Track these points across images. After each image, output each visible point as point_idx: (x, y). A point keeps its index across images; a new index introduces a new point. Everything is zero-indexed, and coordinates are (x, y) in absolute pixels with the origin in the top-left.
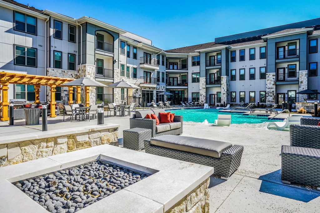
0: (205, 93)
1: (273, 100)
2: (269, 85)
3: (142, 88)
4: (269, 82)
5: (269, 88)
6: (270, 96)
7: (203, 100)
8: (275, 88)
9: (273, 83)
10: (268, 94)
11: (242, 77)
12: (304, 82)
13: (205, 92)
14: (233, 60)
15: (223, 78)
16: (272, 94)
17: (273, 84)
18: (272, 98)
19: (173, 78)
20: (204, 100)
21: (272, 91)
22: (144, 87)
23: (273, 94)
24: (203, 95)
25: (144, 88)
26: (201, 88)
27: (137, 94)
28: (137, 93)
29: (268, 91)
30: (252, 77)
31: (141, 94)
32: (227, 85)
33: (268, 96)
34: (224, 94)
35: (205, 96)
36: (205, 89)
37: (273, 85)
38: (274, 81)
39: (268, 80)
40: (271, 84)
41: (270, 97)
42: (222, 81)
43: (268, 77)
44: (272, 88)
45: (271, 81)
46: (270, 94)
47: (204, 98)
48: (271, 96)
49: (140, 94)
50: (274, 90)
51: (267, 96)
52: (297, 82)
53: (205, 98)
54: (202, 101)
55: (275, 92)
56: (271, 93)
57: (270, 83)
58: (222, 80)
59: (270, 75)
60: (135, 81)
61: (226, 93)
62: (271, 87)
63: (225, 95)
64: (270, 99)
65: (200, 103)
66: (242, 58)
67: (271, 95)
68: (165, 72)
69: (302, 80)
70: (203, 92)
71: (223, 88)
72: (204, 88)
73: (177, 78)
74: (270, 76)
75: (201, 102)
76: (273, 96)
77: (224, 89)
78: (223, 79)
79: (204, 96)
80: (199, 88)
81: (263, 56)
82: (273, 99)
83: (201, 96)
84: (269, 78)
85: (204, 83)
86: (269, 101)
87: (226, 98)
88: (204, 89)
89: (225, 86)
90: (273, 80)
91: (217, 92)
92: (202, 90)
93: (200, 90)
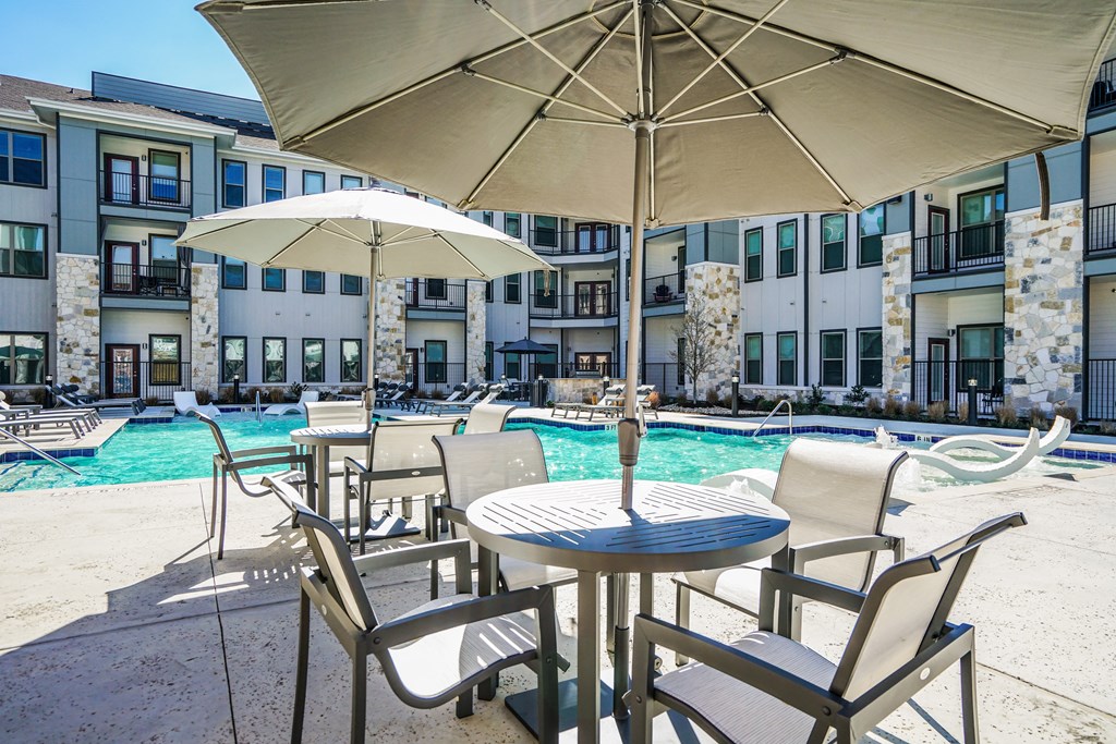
0: (98, 338)
2: (385, 318)
4: (386, 306)
5: (388, 330)
6: (388, 357)
7: (80, 375)
8: (403, 329)
9: (397, 311)
10: (384, 351)
12: (477, 317)
13: (95, 329)
15: (199, 271)
16: (394, 352)
17: (399, 314)
18: (394, 364)
20: (90, 373)
21: (397, 342)
23: (399, 352)
24: (83, 346)
26: (66, 311)
29: (383, 339)
32: (221, 306)
33: (384, 356)
34: (204, 345)
35: (95, 351)
36: (96, 320)
37: (399, 318)
38: (402, 306)
39: (383, 301)
40: (392, 314)
41: (389, 360)
42: (197, 284)
43: (384, 289)
44: (394, 330)
45: (392, 303)
46: (388, 349)
47: (87, 363)
48: (393, 359)
50: (401, 336)
51: (381, 359)
52: (461, 316)
53: (94, 361)
54: (75, 379)
55: (403, 341)
56: (392, 345)
57: (389, 312)
58: (197, 279)
59: (389, 282)
61: (216, 341)
62: (391, 327)
64: (389, 370)
67: (392, 353)
69: (474, 310)
70: (81, 332)
71: (203, 320)
72: (88, 313)
74: (388, 286)
76: (398, 358)
77: (209, 322)
78: (202, 278)
79: (87, 350)
80: (55, 308)
83: (69, 351)
84: (385, 295)
85: (86, 284)
87: (216, 363)
88: (89, 318)
89: (209, 308)
90: (400, 302)
91: (151, 336)
92: (73, 321)
93: (61, 319)
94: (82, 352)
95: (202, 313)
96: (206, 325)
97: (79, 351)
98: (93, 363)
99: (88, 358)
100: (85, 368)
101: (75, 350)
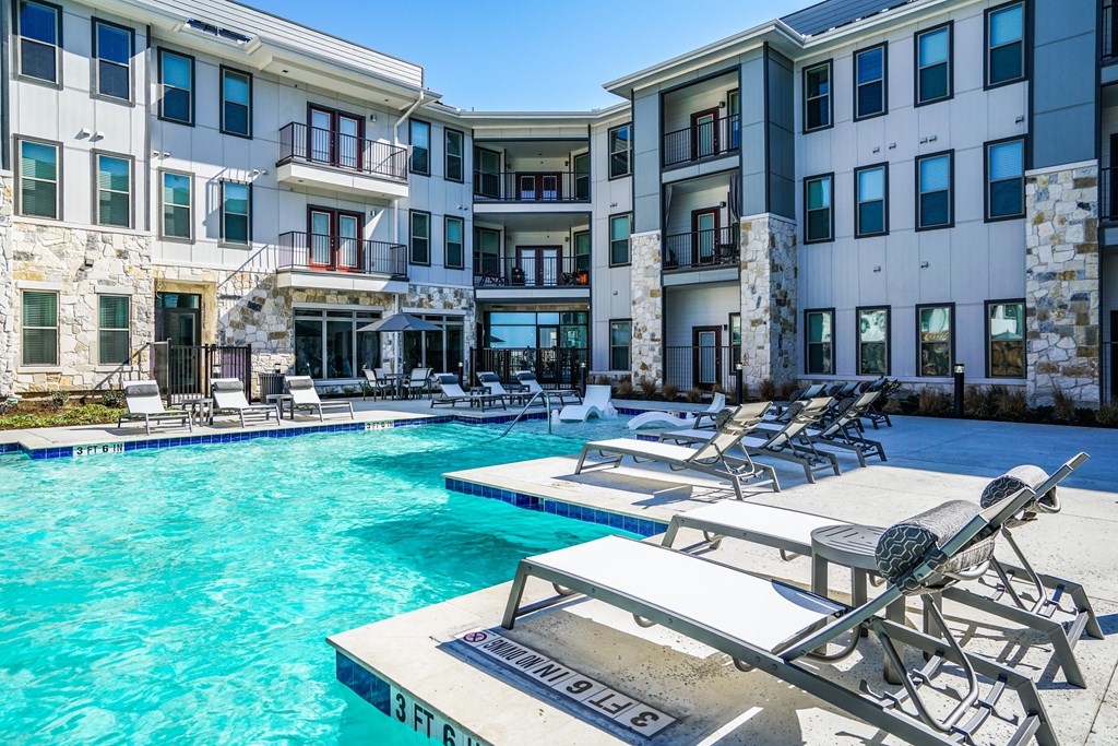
0: (659, 322)
1: (1084, 360)
2: (1044, 253)
3: (296, 296)
4: (1046, 229)
5: (1052, 276)
6: (1056, 330)
7: (648, 361)
8: (1093, 270)
9: (1076, 235)
10: (1044, 317)
11: (872, 221)
13: (659, 312)
14: (818, 117)
15: (748, 226)
16: (1068, 320)
17: (1081, 240)
18: (1068, 343)
19: (539, 249)
20: (656, 360)
21: (1074, 298)
22: (309, 293)
23: (1082, 319)
24: (650, 331)
25: (314, 299)
26: (638, 294)
27: (250, 328)
28: (254, 323)
29: (1039, 295)
30: (935, 211)
31: (283, 328)
32: (775, 268)
33: (1043, 329)
34: (755, 323)
35: (659, 335)
36: (659, 300)
37: (1081, 249)
38: (1088, 222)
39: (1039, 220)
40: (1061, 242)
41: (1054, 338)
42: (746, 243)
43: (1042, 195)
44: (1068, 275)
45: (1062, 221)
46: (1053, 315)
47: (653, 349)
48: (1064, 333)
49: (274, 329)
50: (1090, 286)
51: (1036, 335)
53: (658, 346)
54: (644, 367)
55: (1094, 298)
56: (1063, 306)
57: (1056, 240)
58: (746, 236)
59: (1053, 179)
60: (235, 257)
61: (767, 317)
62: (1059, 269)
63: (764, 329)
64: (1057, 355)
65: (636, 374)
66: (871, 101)
67: (1064, 322)
68: (468, 216)
70: (648, 316)
71: (753, 290)
72: (653, 294)
73: (559, 248)
74: (1051, 188)
75: (641, 373)
76: (1080, 332)
77: (759, 291)
78: (751, 235)
79: (653, 335)
80: (630, 293)
81: (1004, 66)
82: (1081, 352)
83: (640, 336)
84: (1044, 206)
85: (651, 262)
86: (1050, 368)
87: (768, 346)
88: (653, 300)
89: (760, 274)
90: (1082, 214)
91: (731, 315)
92: (642, 304)
93: (634, 303)
94: (649, 337)
95: (751, 282)
96: (756, 296)
97: (646, 336)
98: (657, 349)
99: (653, 343)
100: (651, 354)
101: (644, 335)
